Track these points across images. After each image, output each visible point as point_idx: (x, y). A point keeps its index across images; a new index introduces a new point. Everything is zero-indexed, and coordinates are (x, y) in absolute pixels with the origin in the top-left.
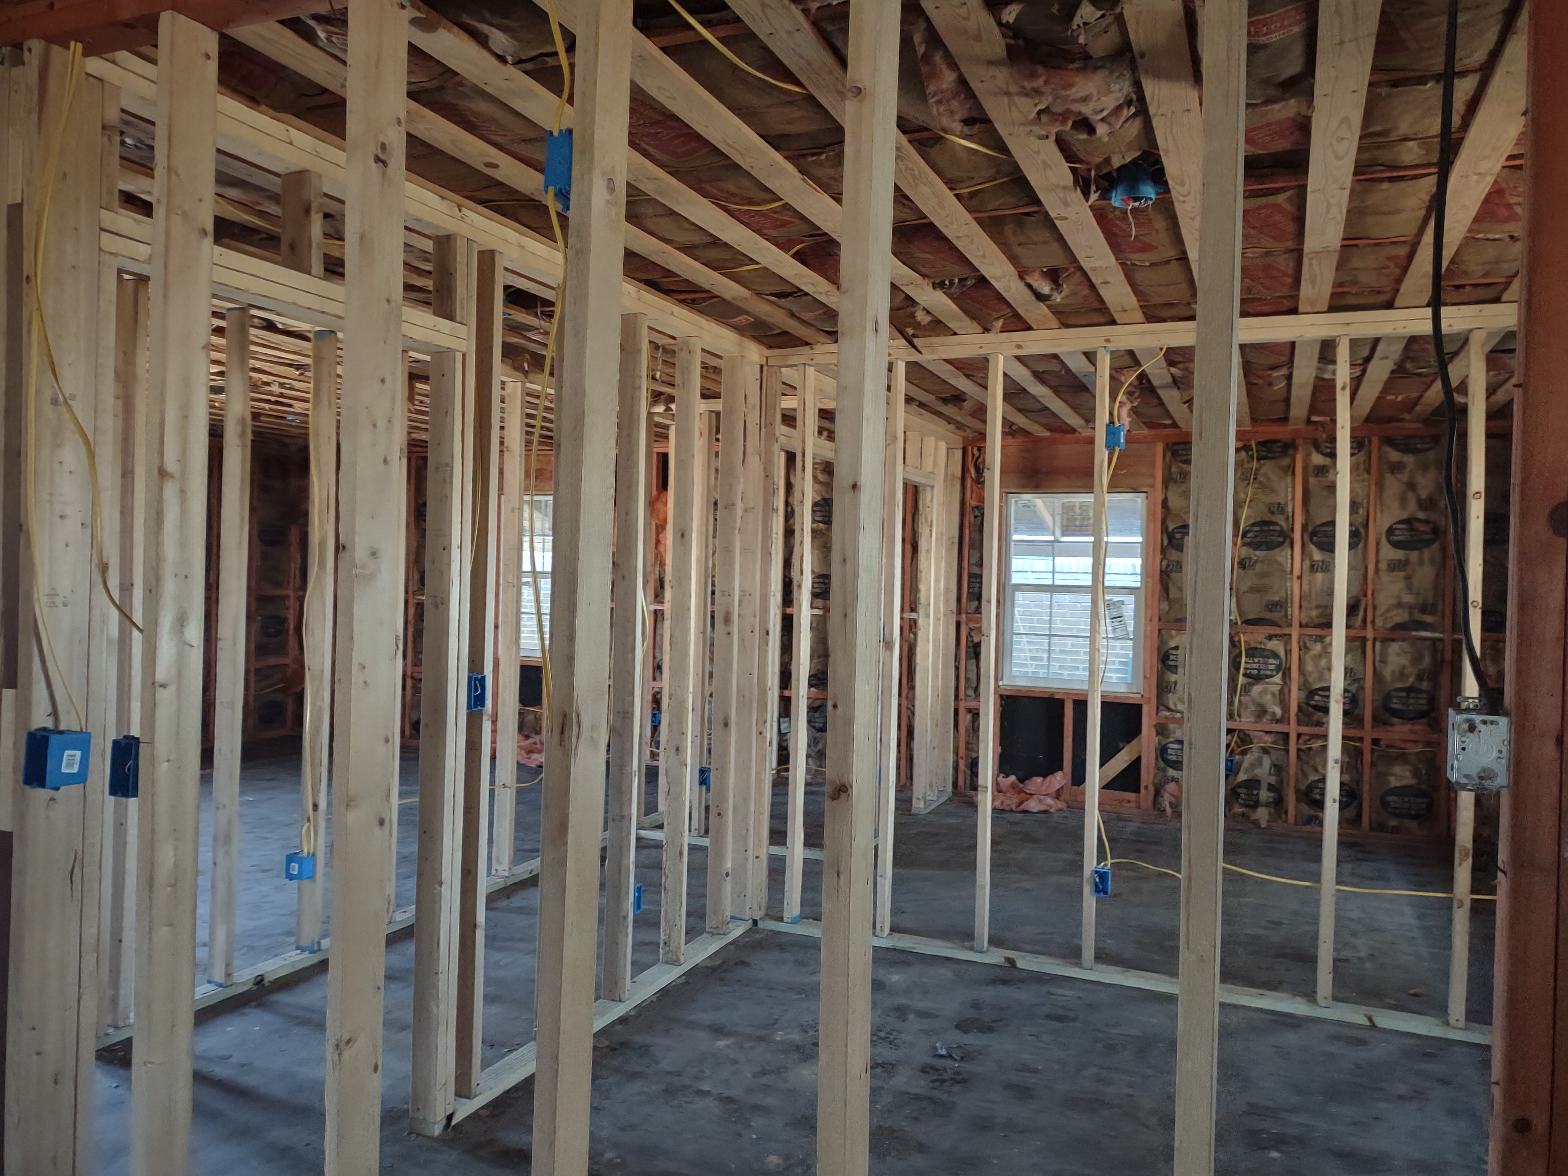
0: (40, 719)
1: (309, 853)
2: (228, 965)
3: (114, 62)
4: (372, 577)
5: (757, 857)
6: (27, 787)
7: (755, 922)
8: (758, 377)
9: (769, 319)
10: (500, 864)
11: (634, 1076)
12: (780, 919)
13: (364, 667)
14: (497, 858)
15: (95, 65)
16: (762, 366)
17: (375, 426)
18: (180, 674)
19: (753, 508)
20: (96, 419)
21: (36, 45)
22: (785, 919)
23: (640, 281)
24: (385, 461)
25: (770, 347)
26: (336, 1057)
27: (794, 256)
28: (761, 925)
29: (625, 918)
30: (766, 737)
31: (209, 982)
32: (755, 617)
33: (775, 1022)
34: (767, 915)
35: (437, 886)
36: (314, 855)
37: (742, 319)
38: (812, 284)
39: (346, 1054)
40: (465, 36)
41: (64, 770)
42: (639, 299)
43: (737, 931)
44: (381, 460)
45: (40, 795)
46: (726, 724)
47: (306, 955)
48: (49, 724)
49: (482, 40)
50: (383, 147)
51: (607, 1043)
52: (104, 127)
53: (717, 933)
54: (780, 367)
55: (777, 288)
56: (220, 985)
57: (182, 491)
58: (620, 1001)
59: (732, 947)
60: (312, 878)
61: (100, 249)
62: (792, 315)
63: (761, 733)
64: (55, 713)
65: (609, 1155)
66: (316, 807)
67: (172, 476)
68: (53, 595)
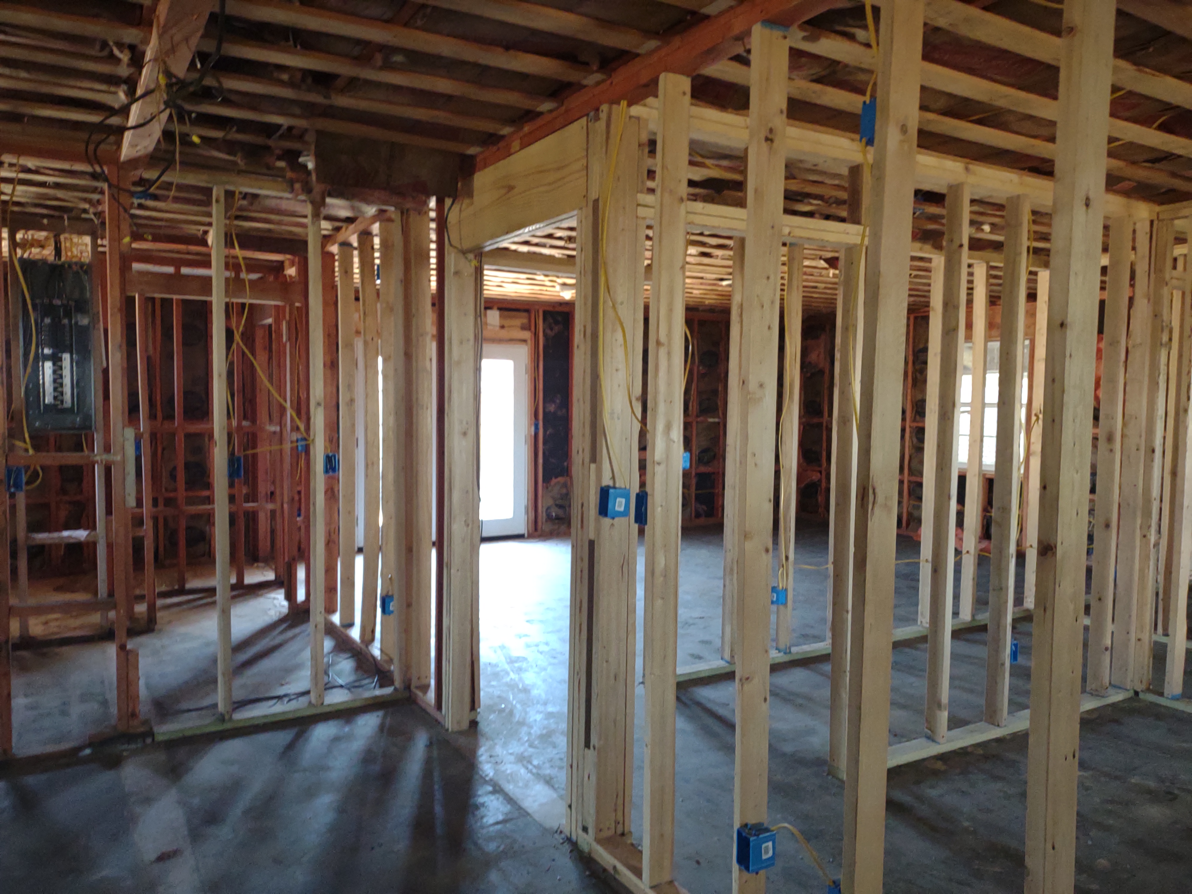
0: (606, 481)
1: (783, 587)
2: (732, 651)
3: (645, 105)
4: (760, 399)
5: (1139, 640)
6: (601, 517)
7: (1136, 693)
8: (1148, 230)
9: (1150, 181)
10: (924, 618)
11: (996, 778)
12: (1161, 694)
13: (755, 455)
14: (922, 614)
15: (636, 110)
16: (1152, 222)
17: (763, 306)
18: (667, 457)
19: (1141, 344)
20: (634, 314)
21: (605, 107)
22: (1165, 695)
23: (1023, 169)
24: (769, 328)
25: (1161, 203)
26: (740, 686)
27: (1155, 129)
28: (1142, 696)
29: (1003, 664)
30: (1149, 540)
31: (722, 659)
32: (1140, 436)
33: (1135, 769)
34: (1148, 690)
35: (845, 613)
36: (786, 590)
37: (1126, 185)
38: (1183, 147)
39: (745, 686)
40: (839, 38)
41: (617, 509)
42: (1021, 184)
43: (1117, 697)
44: (767, 327)
45: (606, 521)
46: (1108, 526)
47: (782, 654)
48: (611, 483)
49: (851, 37)
50: (771, 130)
51: (981, 752)
52: (639, 146)
53: (1096, 694)
54: (1173, 219)
55: (1146, 157)
56: (728, 662)
57: (669, 353)
58: (998, 726)
59: (1110, 709)
60: (785, 604)
61: (637, 217)
62: (1174, 175)
63: (1145, 536)
64: (613, 478)
65: (966, 824)
66: (787, 558)
67: (663, 345)
68: (612, 413)
